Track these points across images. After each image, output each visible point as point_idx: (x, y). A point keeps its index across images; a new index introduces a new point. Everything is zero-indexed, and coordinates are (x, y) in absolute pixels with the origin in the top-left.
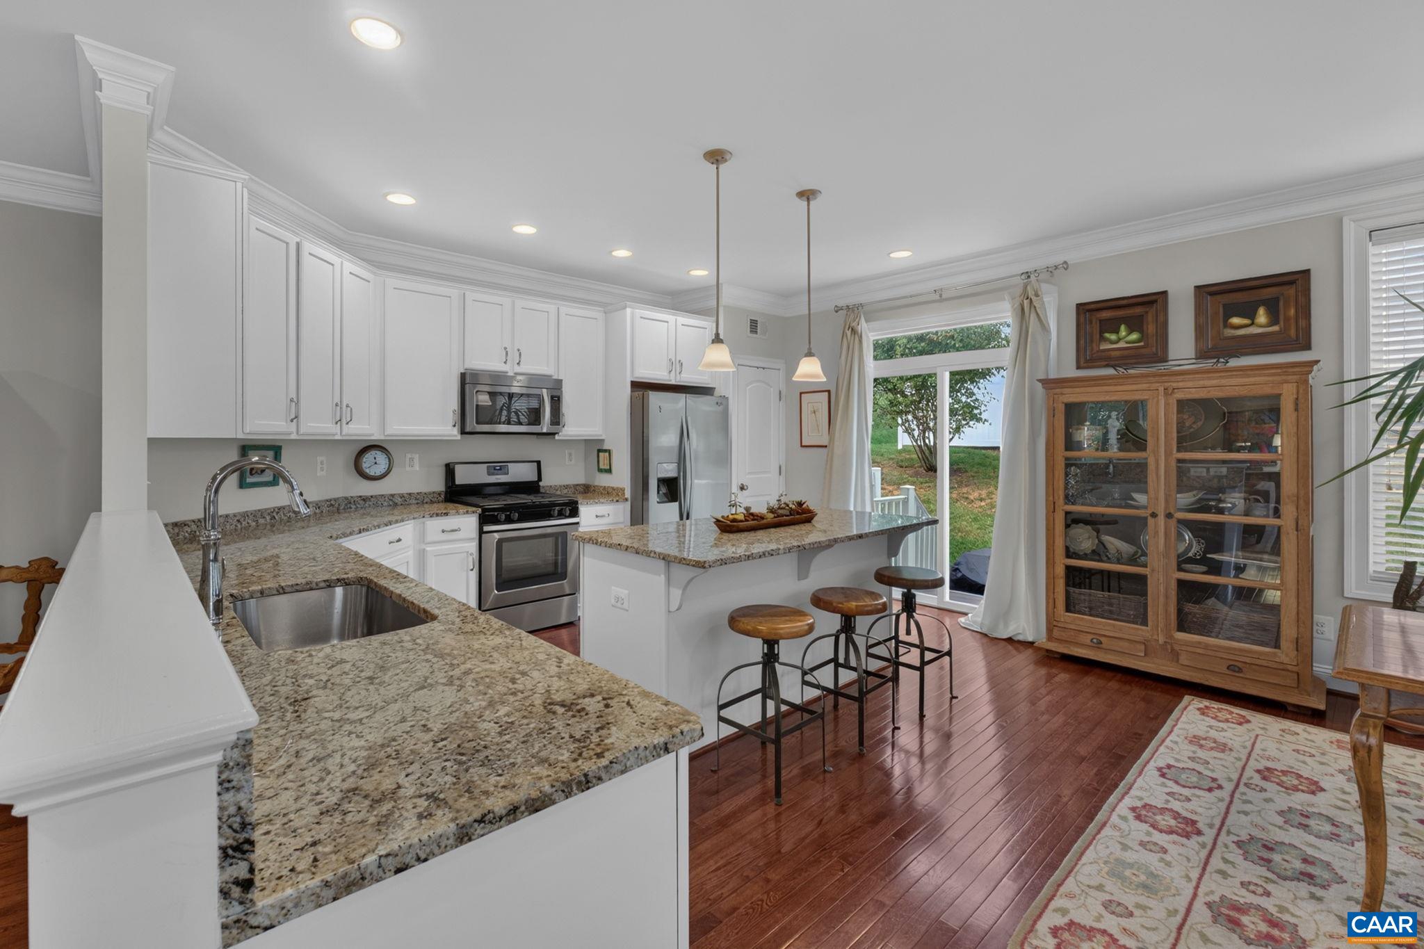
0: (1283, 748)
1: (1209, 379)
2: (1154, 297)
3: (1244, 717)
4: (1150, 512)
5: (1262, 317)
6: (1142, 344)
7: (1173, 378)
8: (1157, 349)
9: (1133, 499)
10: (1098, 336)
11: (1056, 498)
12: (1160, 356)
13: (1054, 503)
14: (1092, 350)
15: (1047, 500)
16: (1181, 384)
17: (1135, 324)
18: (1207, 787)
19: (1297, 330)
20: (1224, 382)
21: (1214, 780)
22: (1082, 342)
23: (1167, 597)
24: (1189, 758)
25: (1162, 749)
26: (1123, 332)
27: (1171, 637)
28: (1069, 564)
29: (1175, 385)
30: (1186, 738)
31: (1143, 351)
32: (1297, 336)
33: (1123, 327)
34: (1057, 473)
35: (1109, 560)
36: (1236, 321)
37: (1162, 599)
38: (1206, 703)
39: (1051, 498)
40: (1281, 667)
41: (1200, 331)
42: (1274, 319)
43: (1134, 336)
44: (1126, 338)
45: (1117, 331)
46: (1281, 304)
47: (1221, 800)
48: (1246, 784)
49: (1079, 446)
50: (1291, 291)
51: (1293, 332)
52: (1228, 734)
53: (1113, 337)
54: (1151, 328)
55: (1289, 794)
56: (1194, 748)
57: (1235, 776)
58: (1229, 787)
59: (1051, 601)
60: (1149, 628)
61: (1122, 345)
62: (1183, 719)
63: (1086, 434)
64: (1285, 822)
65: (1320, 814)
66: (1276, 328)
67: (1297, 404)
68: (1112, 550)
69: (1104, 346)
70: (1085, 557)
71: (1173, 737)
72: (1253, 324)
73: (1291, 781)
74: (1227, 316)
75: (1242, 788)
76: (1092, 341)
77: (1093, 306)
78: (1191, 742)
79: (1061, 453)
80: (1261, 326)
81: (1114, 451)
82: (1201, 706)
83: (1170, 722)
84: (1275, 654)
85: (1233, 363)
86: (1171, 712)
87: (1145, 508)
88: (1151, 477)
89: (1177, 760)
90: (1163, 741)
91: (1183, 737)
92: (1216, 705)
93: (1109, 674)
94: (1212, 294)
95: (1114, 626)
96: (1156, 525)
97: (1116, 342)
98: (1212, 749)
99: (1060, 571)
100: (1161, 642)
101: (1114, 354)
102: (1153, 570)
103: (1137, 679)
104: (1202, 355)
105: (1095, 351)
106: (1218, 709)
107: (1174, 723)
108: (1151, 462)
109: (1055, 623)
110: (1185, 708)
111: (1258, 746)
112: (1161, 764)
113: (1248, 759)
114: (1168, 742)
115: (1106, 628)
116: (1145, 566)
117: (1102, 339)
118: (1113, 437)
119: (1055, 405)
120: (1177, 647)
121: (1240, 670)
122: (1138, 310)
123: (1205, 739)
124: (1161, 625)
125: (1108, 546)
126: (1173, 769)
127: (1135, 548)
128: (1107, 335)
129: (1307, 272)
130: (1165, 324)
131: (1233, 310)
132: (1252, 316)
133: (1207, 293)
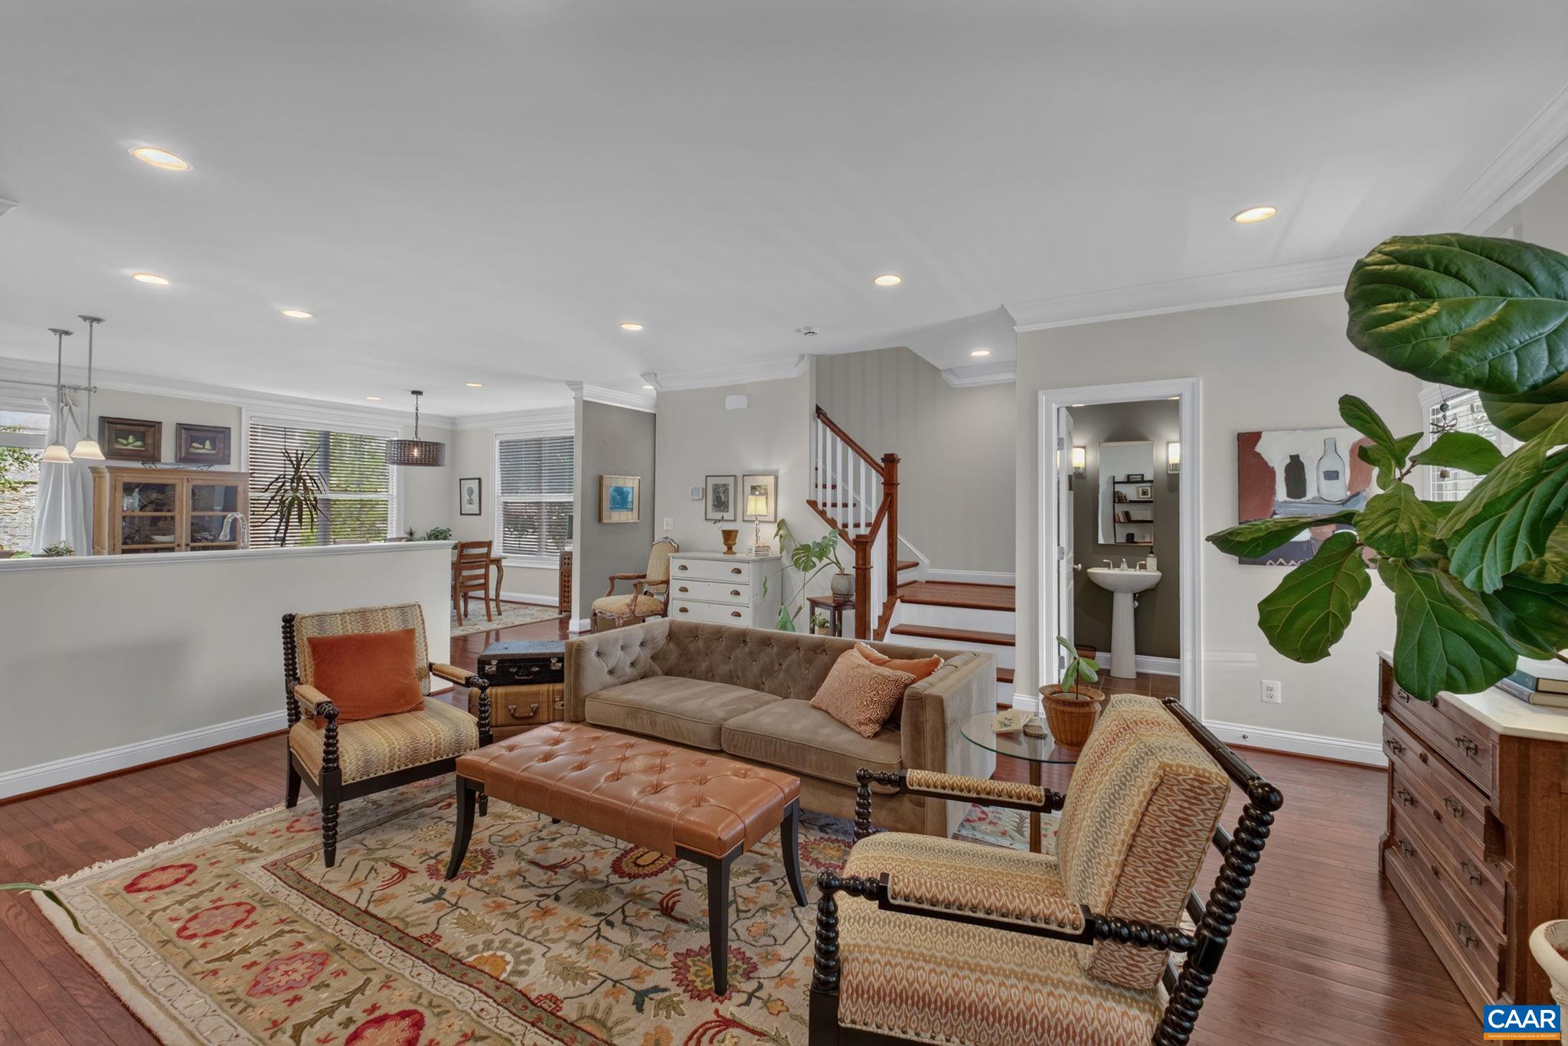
2: (152, 424)
5: (208, 444)
6: (143, 449)
8: (153, 454)
10: (114, 440)
12: (155, 458)
14: (109, 447)
17: (141, 437)
19: (224, 453)
22: (105, 442)
26: (131, 440)
31: (145, 453)
33: (131, 437)
36: (195, 445)
41: (178, 447)
42: (213, 447)
43: (139, 443)
44: (132, 443)
45: (127, 439)
46: (217, 441)
50: (222, 435)
51: (221, 456)
53: (125, 442)
54: (150, 441)
61: (130, 447)
66: (214, 452)
69: (121, 447)
72: (204, 448)
76: (111, 442)
77: (112, 420)
80: (207, 450)
94: (185, 429)
97: (127, 445)
101: (126, 452)
104: (180, 460)
105: (113, 449)
117: (117, 442)
122: (142, 429)
128: (120, 440)
129: (230, 428)
130: (160, 440)
131: (193, 439)
132: (204, 444)
133: (182, 428)
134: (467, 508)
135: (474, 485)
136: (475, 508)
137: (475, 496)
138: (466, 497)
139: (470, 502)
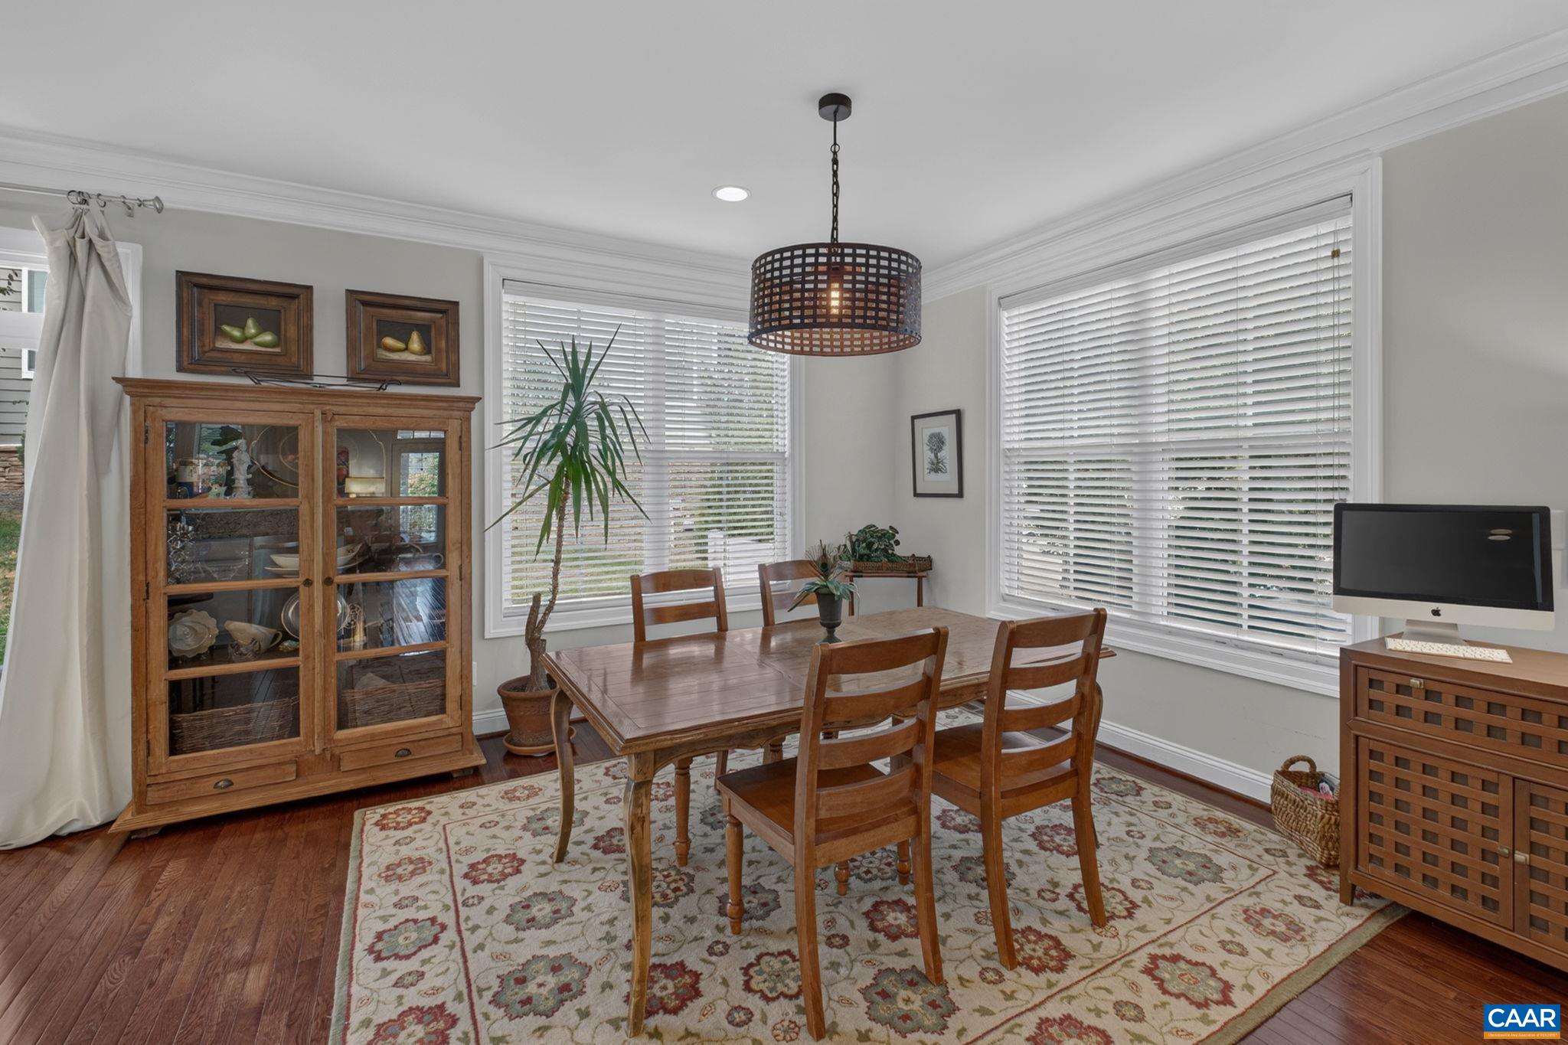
0: (471, 829)
1: (376, 405)
2: (295, 291)
3: (422, 809)
4: (302, 579)
5: (415, 343)
6: (277, 350)
7: (332, 400)
8: (299, 359)
9: (275, 564)
10: (212, 328)
11: (151, 573)
12: (303, 370)
13: (147, 585)
14: (203, 346)
15: (133, 581)
16: (342, 410)
17: (269, 322)
18: (431, 939)
19: (448, 364)
20: (391, 411)
21: (433, 920)
22: (186, 332)
23: (325, 689)
24: (395, 905)
25: (361, 912)
26: (251, 329)
27: (332, 740)
28: (175, 678)
29: (336, 409)
30: (379, 875)
31: (280, 360)
32: (448, 369)
33: (250, 322)
34: (152, 536)
35: (242, 657)
36: (389, 341)
37: (318, 695)
38: (381, 810)
39: (141, 577)
40: (445, 733)
41: (353, 346)
42: (427, 349)
43: (268, 337)
44: (254, 338)
45: (242, 327)
46: (433, 333)
47: (452, 947)
48: (465, 904)
49: (189, 491)
50: (442, 319)
51: (444, 366)
52: (418, 843)
53: (236, 333)
54: (290, 331)
55: (502, 888)
56: (394, 885)
57: (449, 901)
58: (448, 919)
59: (142, 746)
60: (301, 738)
61: (247, 346)
62: (366, 849)
63: (202, 469)
64: (517, 929)
65: (535, 894)
66: (428, 358)
67: (460, 443)
68: (243, 640)
69: (222, 344)
70: (196, 660)
71: (366, 884)
72: (406, 349)
73: (495, 868)
74: (381, 334)
75: (464, 912)
76: (202, 332)
77: (204, 281)
78: (387, 879)
79: (160, 502)
80: (413, 353)
81: (243, 497)
82: (377, 817)
83: (352, 864)
84: (441, 721)
85: (392, 389)
86: (347, 845)
87: (295, 574)
88: (303, 532)
89: (384, 919)
90: (357, 898)
91: (375, 878)
92: (391, 808)
93: (246, 825)
94: (365, 304)
95: (251, 751)
96: (311, 597)
97: (240, 341)
98: (413, 873)
99: (159, 692)
100: (318, 752)
101: (237, 358)
102: (307, 658)
103: (287, 816)
104: (353, 377)
105: (207, 349)
106: (396, 812)
107: (358, 861)
108: (304, 509)
109: (149, 781)
110: (362, 831)
111: (451, 841)
112: (369, 939)
113: (451, 867)
114: (364, 898)
115: (240, 758)
116: (295, 652)
117: (219, 333)
118: (241, 477)
119: (148, 423)
120: (337, 752)
121: (409, 752)
122: (273, 303)
123: (399, 865)
124: (318, 729)
125: (237, 635)
126: (385, 936)
127: (274, 631)
128: (227, 328)
129: (456, 304)
130: (309, 328)
131: (386, 328)
132: (406, 340)
133: (360, 302)
134: (930, 481)
135: (946, 427)
136: (946, 481)
137: (948, 453)
138: (925, 455)
139: (936, 467)
